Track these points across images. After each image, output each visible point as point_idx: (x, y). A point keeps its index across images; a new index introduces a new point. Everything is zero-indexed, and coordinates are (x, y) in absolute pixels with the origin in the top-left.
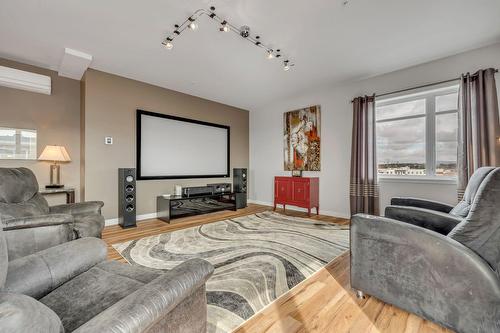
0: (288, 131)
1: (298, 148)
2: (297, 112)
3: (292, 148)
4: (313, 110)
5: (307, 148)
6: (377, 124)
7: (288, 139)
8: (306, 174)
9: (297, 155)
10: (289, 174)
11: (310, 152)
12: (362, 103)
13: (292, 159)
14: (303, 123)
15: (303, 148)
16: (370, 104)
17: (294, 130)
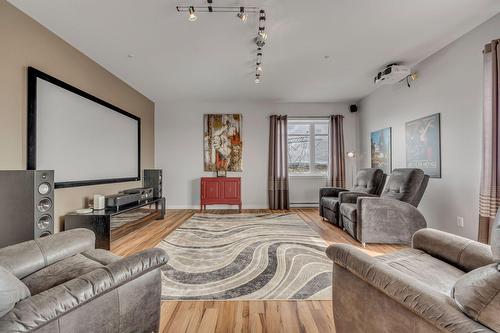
0: (208, 133)
1: (221, 150)
2: (220, 116)
3: (214, 151)
4: (237, 117)
5: (229, 151)
6: (289, 137)
7: (210, 141)
8: (230, 175)
9: (220, 156)
10: (210, 175)
11: (232, 154)
12: (276, 120)
13: (214, 161)
14: (226, 127)
15: (225, 151)
16: (283, 122)
17: (216, 133)
